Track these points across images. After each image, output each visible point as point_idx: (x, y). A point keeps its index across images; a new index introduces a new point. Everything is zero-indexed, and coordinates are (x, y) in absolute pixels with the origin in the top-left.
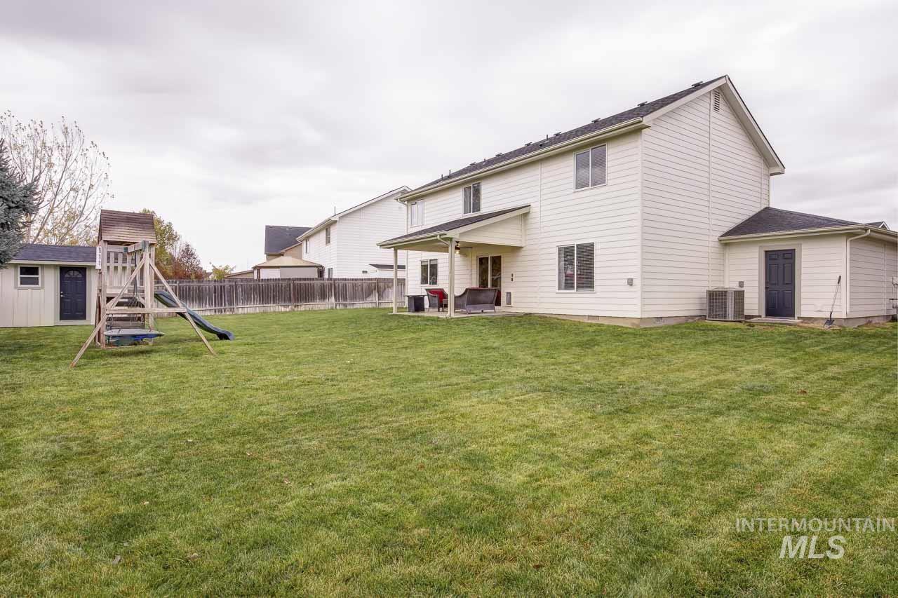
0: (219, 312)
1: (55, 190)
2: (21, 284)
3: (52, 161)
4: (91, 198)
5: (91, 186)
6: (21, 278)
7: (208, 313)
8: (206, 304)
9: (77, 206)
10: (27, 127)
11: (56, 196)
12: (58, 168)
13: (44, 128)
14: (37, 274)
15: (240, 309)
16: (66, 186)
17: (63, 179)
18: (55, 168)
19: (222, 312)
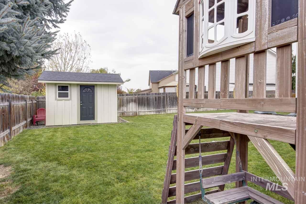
0: (158, 112)
1: (73, 60)
2: (59, 97)
3: (72, 48)
4: (85, 62)
5: (85, 58)
6: (59, 93)
7: (152, 113)
8: (151, 108)
9: (80, 66)
10: (63, 37)
11: (73, 62)
12: (74, 51)
13: (68, 36)
14: (68, 91)
15: (169, 111)
16: (76, 59)
17: (75, 56)
18: (73, 51)
19: (159, 112)
